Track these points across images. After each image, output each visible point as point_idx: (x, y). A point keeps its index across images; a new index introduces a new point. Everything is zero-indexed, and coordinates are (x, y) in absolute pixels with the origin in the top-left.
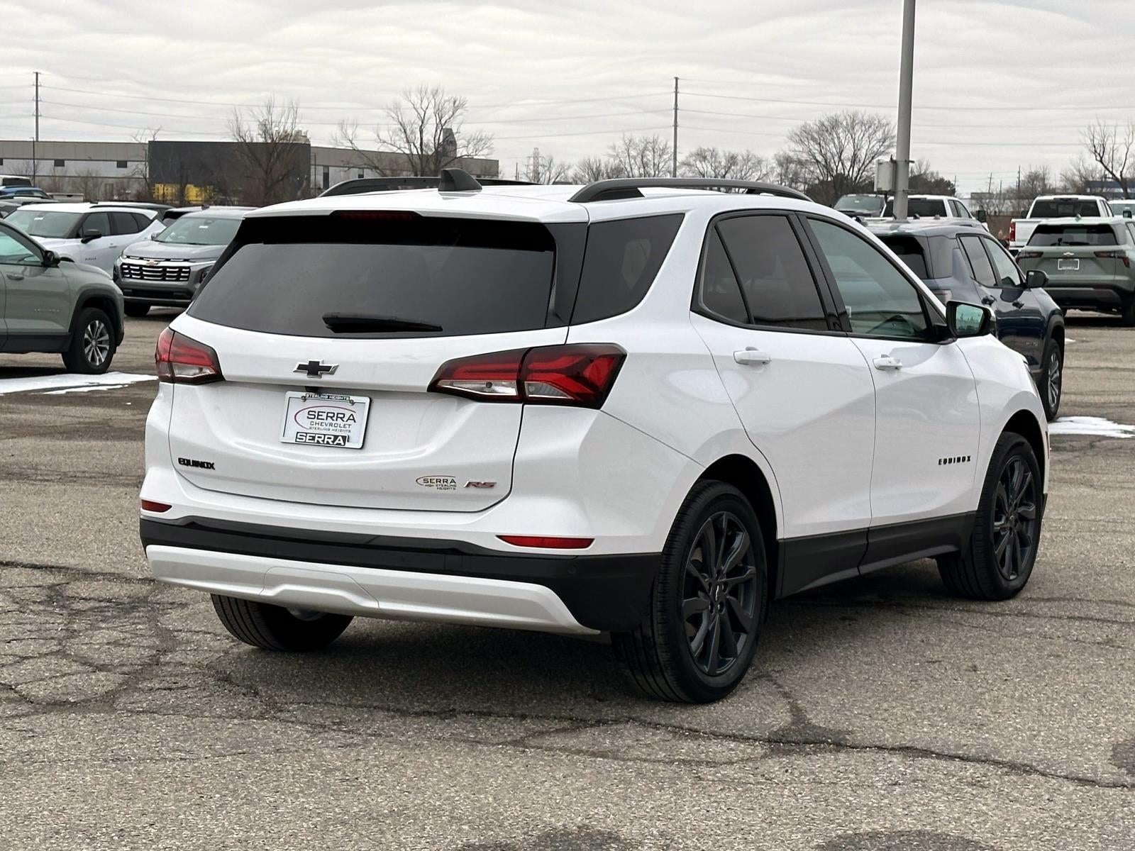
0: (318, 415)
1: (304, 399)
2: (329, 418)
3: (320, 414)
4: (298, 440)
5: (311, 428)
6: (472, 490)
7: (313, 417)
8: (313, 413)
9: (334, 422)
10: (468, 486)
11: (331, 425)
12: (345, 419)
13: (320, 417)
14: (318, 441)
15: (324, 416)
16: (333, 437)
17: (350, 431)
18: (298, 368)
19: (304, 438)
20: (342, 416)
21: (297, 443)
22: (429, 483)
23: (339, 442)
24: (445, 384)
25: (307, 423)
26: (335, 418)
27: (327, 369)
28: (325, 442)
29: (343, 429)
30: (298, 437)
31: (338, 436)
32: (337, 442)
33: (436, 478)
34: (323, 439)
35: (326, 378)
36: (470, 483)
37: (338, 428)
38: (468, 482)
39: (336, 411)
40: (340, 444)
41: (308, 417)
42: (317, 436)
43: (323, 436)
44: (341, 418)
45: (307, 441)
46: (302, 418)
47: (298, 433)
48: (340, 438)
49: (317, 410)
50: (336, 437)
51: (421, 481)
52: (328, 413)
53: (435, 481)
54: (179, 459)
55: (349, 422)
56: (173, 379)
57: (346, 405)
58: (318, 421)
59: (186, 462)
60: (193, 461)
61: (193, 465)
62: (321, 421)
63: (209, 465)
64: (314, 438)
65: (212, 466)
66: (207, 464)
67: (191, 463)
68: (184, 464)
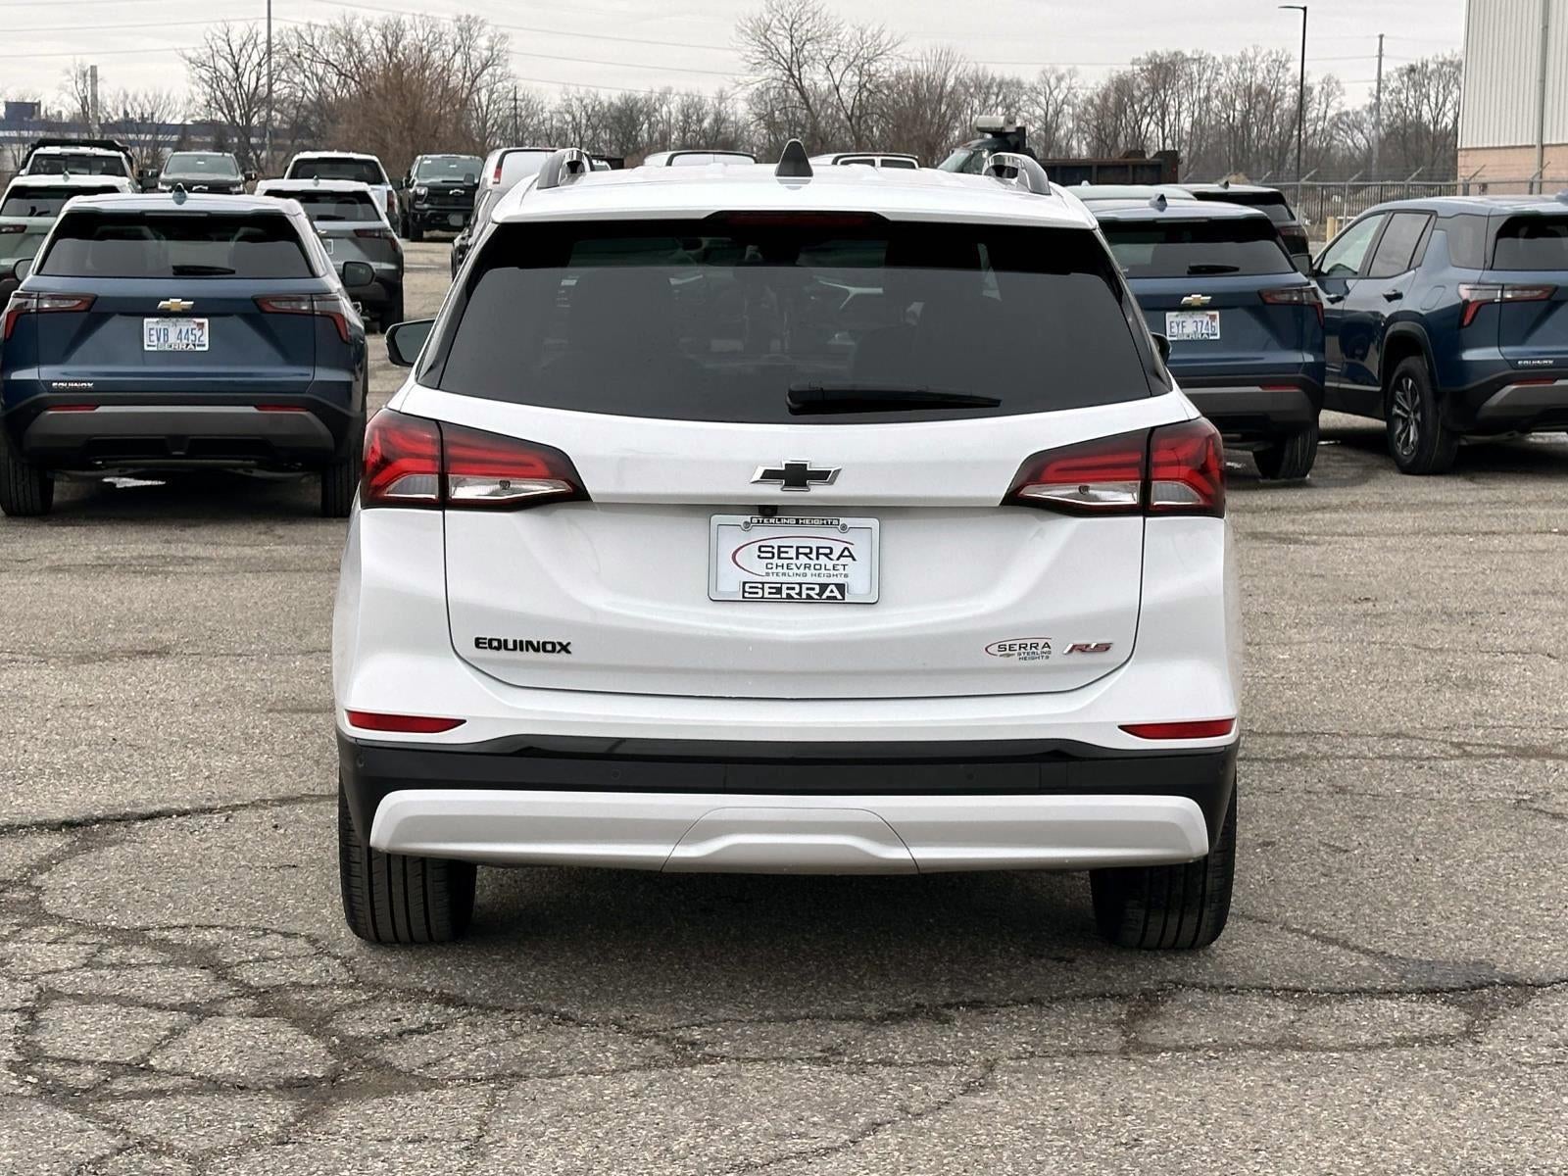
0: (779, 552)
1: (745, 527)
2: (801, 556)
3: (782, 549)
4: (746, 595)
5: (768, 574)
6: (1077, 656)
7: (770, 555)
8: (770, 549)
9: (812, 563)
10: (1071, 651)
11: (806, 567)
12: (834, 556)
13: (782, 555)
14: (788, 594)
15: (792, 553)
16: (817, 587)
17: (846, 576)
18: (764, 476)
19: (760, 591)
20: (828, 551)
21: (745, 600)
22: (1008, 651)
24: (1032, 492)
25: (758, 566)
26: (813, 556)
27: (822, 476)
28: (804, 596)
29: (832, 572)
30: (747, 589)
31: (828, 585)
32: (827, 593)
33: (1018, 642)
34: (797, 590)
35: (817, 491)
36: (1074, 646)
37: (823, 571)
38: (1070, 646)
39: (814, 544)
40: (835, 598)
41: (759, 557)
42: (784, 586)
43: (797, 587)
44: (826, 555)
45: (766, 595)
46: (749, 555)
47: (744, 583)
48: (833, 587)
49: (776, 543)
50: (824, 587)
51: (994, 649)
52: (798, 548)
53: (1017, 647)
54: (477, 639)
55: (843, 560)
56: (444, 502)
57: (833, 533)
58: (780, 562)
59: (495, 644)
60: (515, 642)
61: (515, 649)
62: (786, 562)
63: (558, 648)
64: (779, 591)
65: (565, 648)
66: (553, 644)
67: (511, 646)
68: (491, 647)
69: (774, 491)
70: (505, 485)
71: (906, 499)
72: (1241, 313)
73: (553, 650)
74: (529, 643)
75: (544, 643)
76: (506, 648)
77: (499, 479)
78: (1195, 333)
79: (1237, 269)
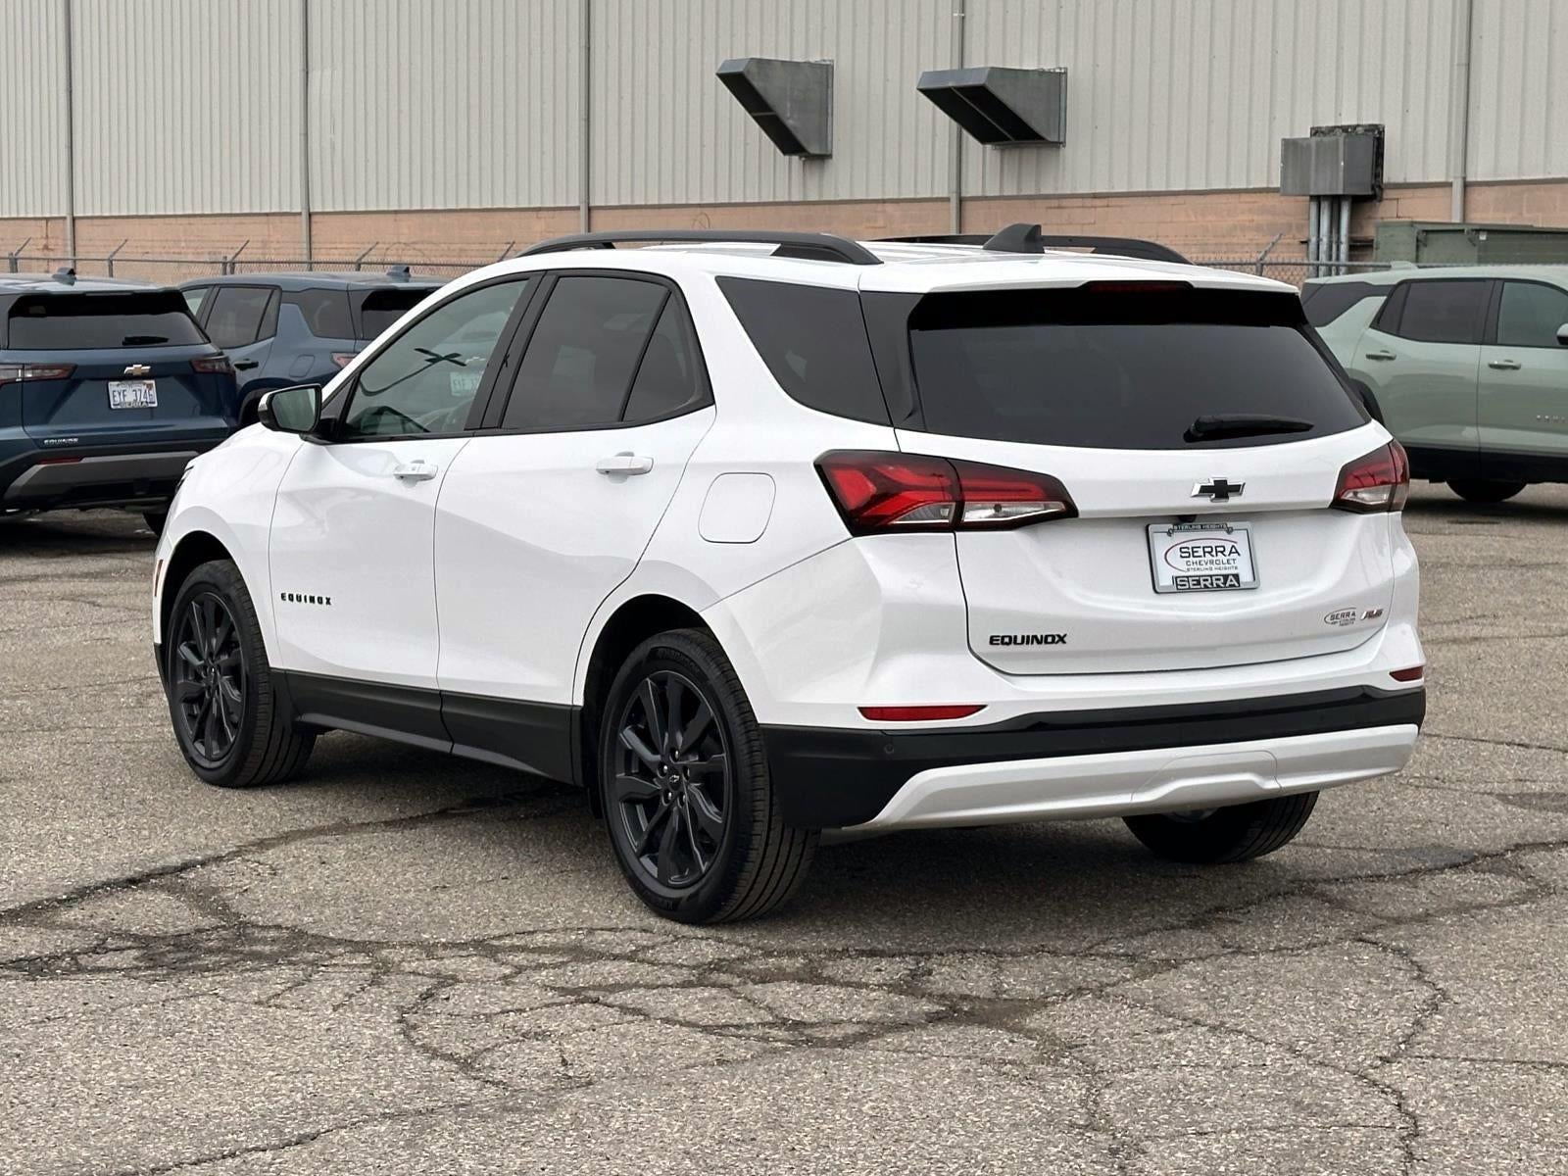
0: (1193, 552)
1: (1169, 533)
2: (1206, 554)
3: (1195, 550)
4: (1179, 587)
5: (1190, 570)
6: (1366, 621)
7: (1187, 555)
8: (1187, 550)
9: (1215, 559)
10: (1363, 618)
11: (1212, 562)
12: (1227, 553)
13: (1195, 554)
14: (1205, 585)
15: (1201, 552)
16: (1222, 578)
17: (1236, 568)
18: (1201, 491)
19: (1187, 583)
20: (1222, 549)
21: (1178, 592)
22: (1335, 620)
23: (1229, 583)
24: (1345, 496)
25: (1181, 564)
26: (1214, 553)
27: (1237, 489)
28: (1215, 585)
29: (1228, 565)
30: (1178, 583)
31: (1229, 575)
33: (1341, 612)
34: (1210, 581)
35: (1234, 500)
36: (1367, 614)
37: (1222, 565)
38: (1365, 613)
39: (1214, 544)
40: (1234, 586)
41: (1181, 556)
42: (1201, 579)
43: (1209, 579)
44: (1222, 552)
45: (1192, 586)
46: (1174, 556)
47: (1175, 578)
48: (1231, 577)
49: (1190, 545)
50: (1226, 577)
51: (1329, 619)
52: (1204, 547)
53: (1340, 616)
54: (992, 638)
55: (1233, 556)
56: (957, 525)
57: (1223, 534)
58: (1195, 559)
59: (1007, 640)
60: (1023, 637)
61: (1022, 643)
62: (1198, 559)
63: (1057, 639)
64: (1199, 583)
65: (1062, 639)
66: (1053, 637)
67: (1019, 640)
68: (1003, 643)
69: (1206, 502)
70: (997, 508)
71: (1257, 505)
72: (172, 380)
73: (1053, 642)
74: (1035, 637)
75: (1047, 636)
76: (1015, 643)
77: (993, 504)
78: (135, 401)
79: (165, 340)
